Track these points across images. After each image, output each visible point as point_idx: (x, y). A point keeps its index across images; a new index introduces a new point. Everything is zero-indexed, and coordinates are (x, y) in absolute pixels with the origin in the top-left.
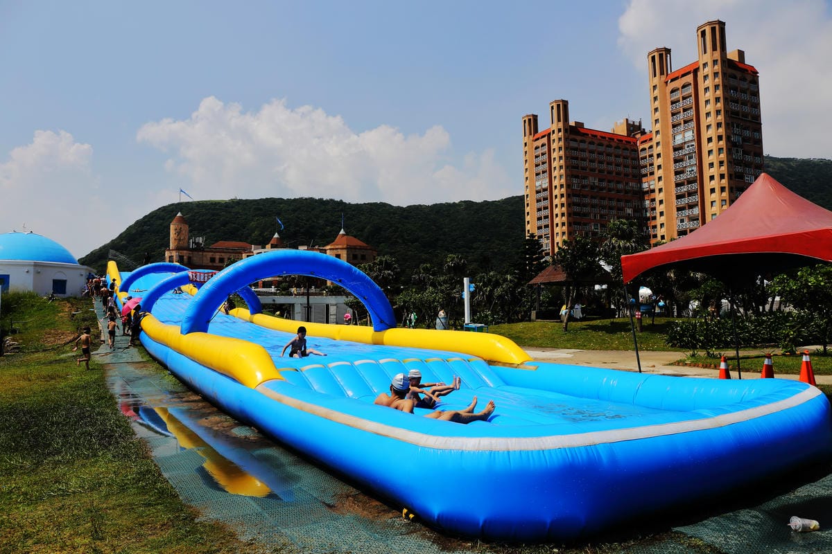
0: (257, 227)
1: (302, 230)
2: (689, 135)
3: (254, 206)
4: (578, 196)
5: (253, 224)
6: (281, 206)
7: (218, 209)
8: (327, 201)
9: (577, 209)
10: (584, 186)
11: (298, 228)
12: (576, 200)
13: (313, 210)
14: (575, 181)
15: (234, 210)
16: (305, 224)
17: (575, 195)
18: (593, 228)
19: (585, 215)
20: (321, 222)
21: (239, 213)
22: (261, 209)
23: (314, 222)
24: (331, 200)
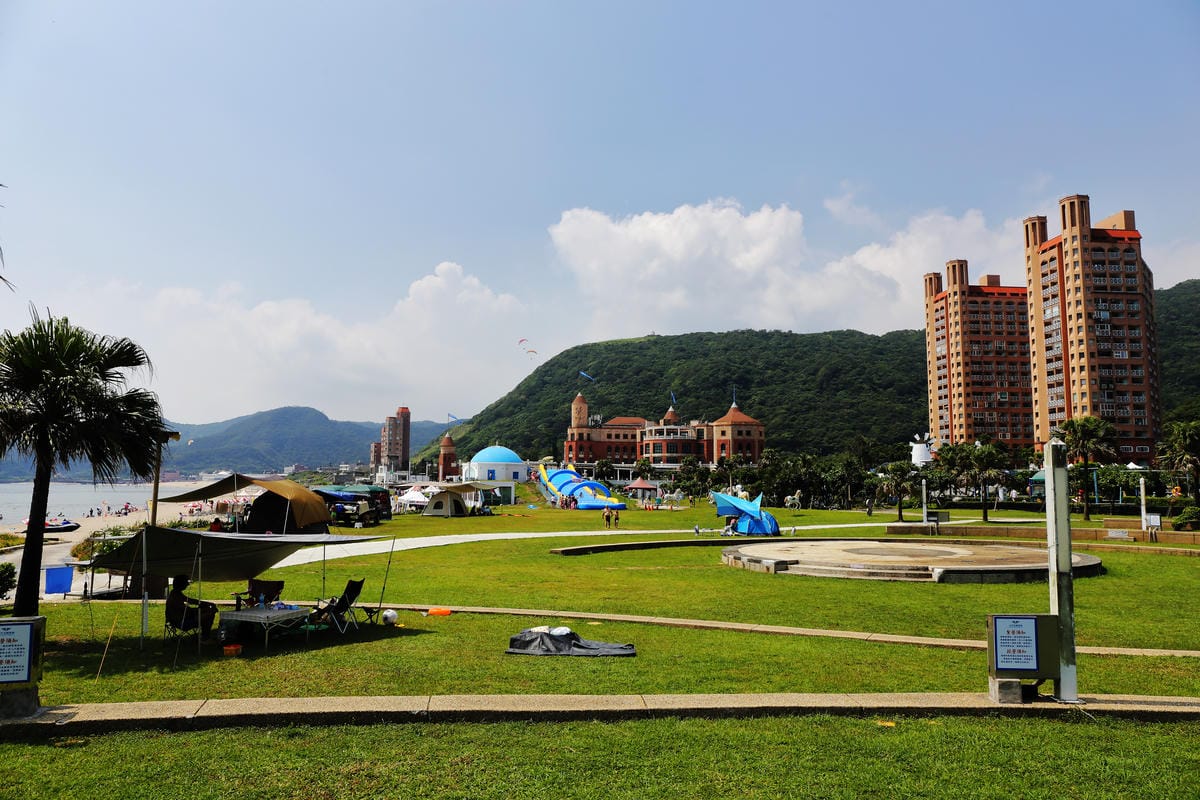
0: (677, 374)
1: (734, 377)
2: (1056, 311)
3: (675, 346)
4: (979, 363)
5: (673, 370)
6: (710, 343)
7: (629, 352)
8: (770, 333)
9: (976, 378)
10: (987, 353)
11: (728, 374)
12: (976, 368)
13: (751, 346)
14: (975, 347)
15: (650, 353)
16: (739, 368)
17: (973, 363)
18: (999, 397)
19: (989, 384)
20: (760, 364)
21: (655, 355)
22: (683, 350)
23: (749, 364)
24: (777, 332)
